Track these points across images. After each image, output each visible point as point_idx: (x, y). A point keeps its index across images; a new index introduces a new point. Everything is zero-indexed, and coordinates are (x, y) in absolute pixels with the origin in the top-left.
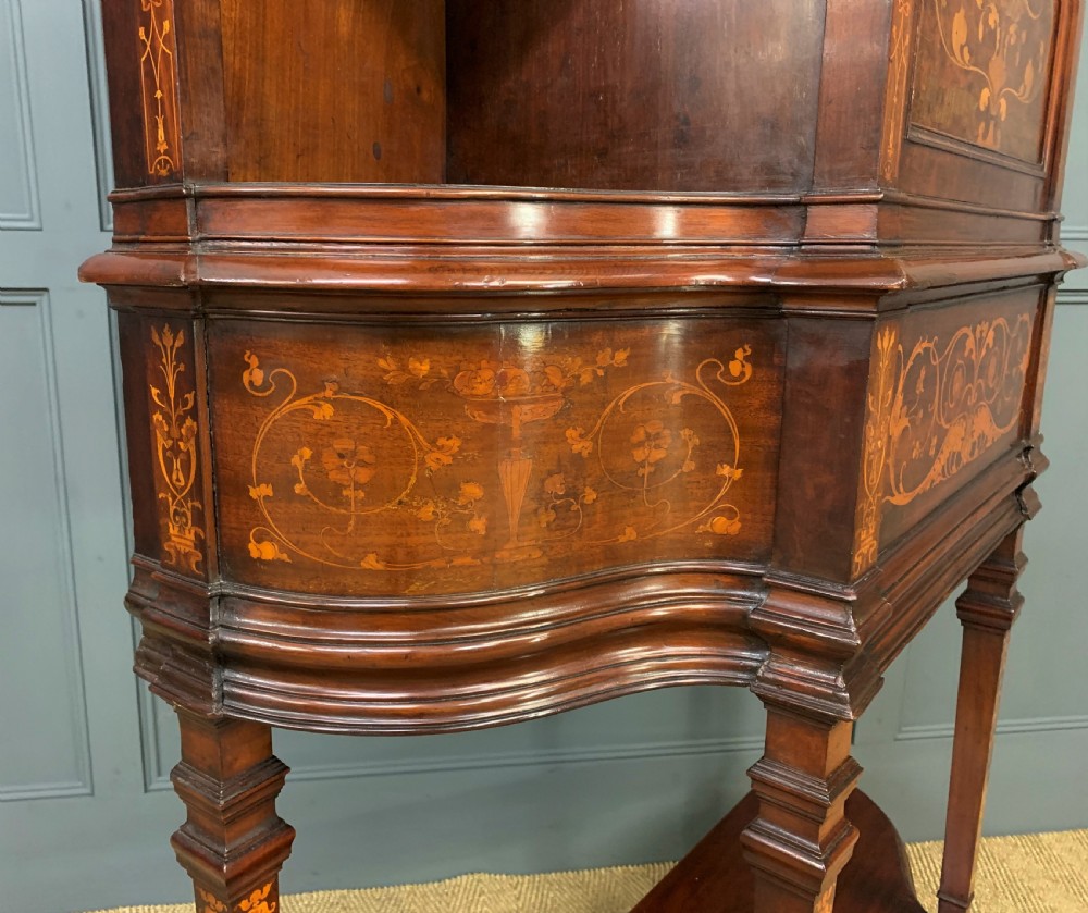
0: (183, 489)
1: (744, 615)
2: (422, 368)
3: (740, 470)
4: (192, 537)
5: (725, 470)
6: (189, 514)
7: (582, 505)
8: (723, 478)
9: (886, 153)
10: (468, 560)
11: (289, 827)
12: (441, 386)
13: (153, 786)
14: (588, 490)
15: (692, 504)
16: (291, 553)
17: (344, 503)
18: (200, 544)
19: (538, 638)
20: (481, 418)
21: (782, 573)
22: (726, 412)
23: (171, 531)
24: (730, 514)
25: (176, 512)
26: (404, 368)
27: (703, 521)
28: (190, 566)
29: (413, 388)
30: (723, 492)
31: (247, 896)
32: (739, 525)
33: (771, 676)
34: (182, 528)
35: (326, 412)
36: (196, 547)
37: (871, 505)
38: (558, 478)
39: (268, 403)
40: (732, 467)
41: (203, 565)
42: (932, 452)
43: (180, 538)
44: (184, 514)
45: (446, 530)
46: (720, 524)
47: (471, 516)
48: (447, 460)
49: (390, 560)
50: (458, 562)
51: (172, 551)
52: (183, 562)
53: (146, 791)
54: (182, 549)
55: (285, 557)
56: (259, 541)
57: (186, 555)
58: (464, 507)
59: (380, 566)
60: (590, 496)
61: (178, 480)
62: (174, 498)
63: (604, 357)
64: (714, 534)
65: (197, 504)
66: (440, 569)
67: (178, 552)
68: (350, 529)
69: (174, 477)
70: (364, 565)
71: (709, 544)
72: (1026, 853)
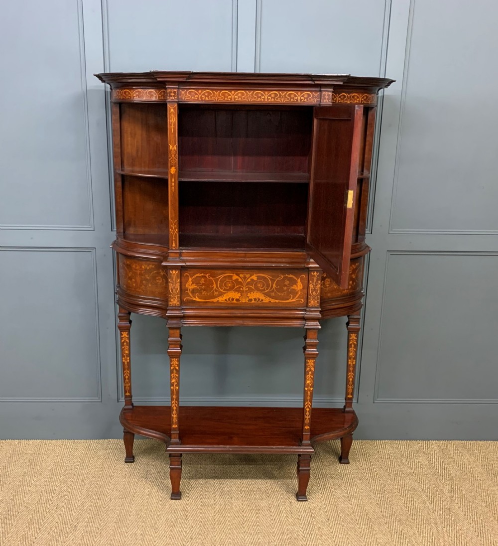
13: (120, 401)
53: (118, 402)
72: (421, 446)
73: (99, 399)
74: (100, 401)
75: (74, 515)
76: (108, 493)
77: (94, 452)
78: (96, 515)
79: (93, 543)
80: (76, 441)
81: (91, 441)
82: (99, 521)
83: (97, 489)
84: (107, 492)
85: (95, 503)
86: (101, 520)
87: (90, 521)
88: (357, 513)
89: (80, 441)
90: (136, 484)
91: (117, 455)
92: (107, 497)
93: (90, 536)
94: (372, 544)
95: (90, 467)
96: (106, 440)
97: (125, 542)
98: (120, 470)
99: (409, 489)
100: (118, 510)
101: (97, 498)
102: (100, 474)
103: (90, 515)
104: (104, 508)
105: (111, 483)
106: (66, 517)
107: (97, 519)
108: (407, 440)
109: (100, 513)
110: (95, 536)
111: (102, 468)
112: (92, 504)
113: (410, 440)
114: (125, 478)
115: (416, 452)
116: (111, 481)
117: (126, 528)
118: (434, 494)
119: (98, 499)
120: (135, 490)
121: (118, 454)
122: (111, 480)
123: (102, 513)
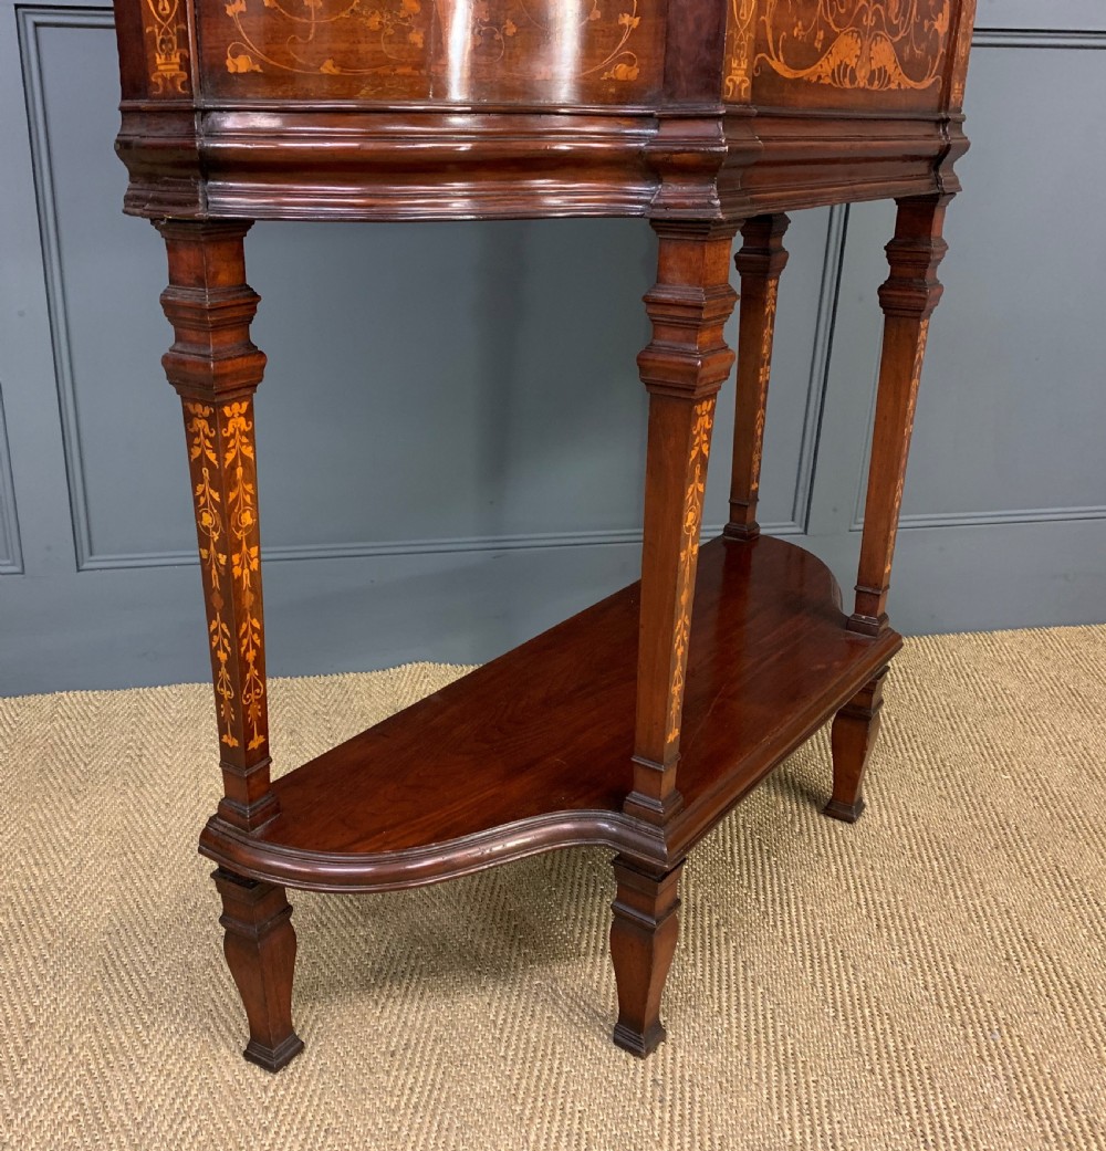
0: (169, 16)
1: (640, 152)
3: (638, 19)
4: (178, 60)
5: (626, 19)
6: (175, 38)
7: (504, 35)
8: (623, 26)
10: (408, 70)
11: (261, 352)
14: (509, 23)
15: (599, 52)
16: (263, 64)
17: (306, 13)
18: (185, 64)
19: (465, 147)
21: (670, 106)
23: (158, 61)
24: (630, 61)
25: (163, 41)
27: (607, 68)
28: (175, 88)
30: (624, 40)
31: (230, 403)
32: (638, 71)
33: (661, 201)
34: (168, 55)
36: (181, 69)
37: (741, 39)
38: (482, 5)
40: (631, 16)
41: (187, 84)
42: (818, 45)
43: (165, 65)
44: (170, 41)
45: (390, 39)
46: (622, 71)
47: (411, 29)
49: (342, 65)
50: (400, 71)
51: (160, 81)
52: (169, 86)
53: (79, 570)
54: (168, 75)
55: (257, 68)
56: (235, 56)
57: (173, 80)
58: (405, 20)
59: (335, 71)
60: (511, 30)
61: (164, 9)
62: (160, 27)
64: (617, 81)
65: (182, 26)
66: (386, 76)
67: (164, 79)
68: (311, 37)
69: (160, 7)
70: (324, 70)
71: (612, 90)
72: (978, 645)
73: (13, 564)
74: (17, 569)
76: (70, 845)
77: (12, 729)
78: (34, 915)
79: (30, 1011)
82: (48, 936)
83: (30, 833)
84: (67, 840)
85: (27, 879)
86: (52, 932)
87: (11, 938)
88: (895, 829)
90: (163, 806)
91: (89, 732)
92: (66, 856)
93: (17, 990)
94: (988, 911)
96: (49, 696)
97: (150, 995)
98: (107, 773)
99: (1009, 751)
100: (111, 892)
101: (32, 861)
102: (39, 789)
103: (12, 920)
104: (60, 890)
105: (76, 812)
107: (36, 930)
108: (933, 634)
109: (46, 910)
110: (35, 986)
111: (42, 770)
112: (16, 882)
113: (941, 633)
114: (124, 793)
115: (972, 661)
116: (76, 808)
117: (148, 947)
118: (1085, 758)
119: (37, 864)
120: (164, 825)
121: (93, 731)
122: (78, 802)
123: (53, 906)
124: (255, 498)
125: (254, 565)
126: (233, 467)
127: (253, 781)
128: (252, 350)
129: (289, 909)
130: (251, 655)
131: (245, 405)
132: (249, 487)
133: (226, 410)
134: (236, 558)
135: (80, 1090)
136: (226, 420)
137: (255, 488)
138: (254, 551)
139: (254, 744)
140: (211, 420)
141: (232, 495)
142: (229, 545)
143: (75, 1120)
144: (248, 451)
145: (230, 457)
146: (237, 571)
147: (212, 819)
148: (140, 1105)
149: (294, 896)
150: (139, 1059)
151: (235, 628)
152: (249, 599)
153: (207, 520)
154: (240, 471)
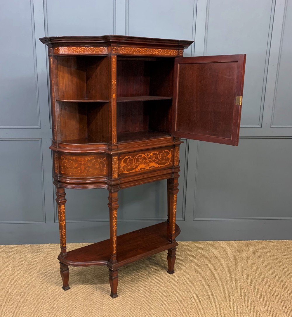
2: (74, 158)
5: (105, 168)
9: (113, 142)
12: (76, 160)
15: (102, 171)
16: (64, 173)
17: (68, 169)
20: (79, 162)
21: (109, 178)
22: (104, 163)
26: (73, 158)
27: (103, 173)
29: (74, 159)
30: (105, 170)
31: (62, 205)
35: (67, 161)
37: (115, 172)
38: (87, 168)
39: (63, 160)
41: (58, 173)
42: (134, 168)
45: (77, 172)
46: (105, 173)
47: (79, 171)
48: (76, 166)
50: (78, 174)
56: (62, 172)
59: (71, 174)
63: (91, 157)
65: (58, 168)
66: (76, 175)
68: (69, 171)
71: (104, 175)
75: (33, 280)
79: (44, 293)
80: (32, 245)
81: (40, 245)
89: (34, 245)
95: (40, 257)
102: (46, 261)
106: (29, 281)
112: (42, 275)
119: (46, 272)
124: (65, 216)
125: (65, 223)
126: (62, 212)
127: (64, 250)
128: (65, 199)
129: (69, 268)
130: (64, 234)
131: (64, 205)
132: (64, 214)
133: (61, 206)
134: (62, 223)
135: (51, 303)
136: (61, 207)
137: (65, 214)
138: (65, 222)
139: (64, 245)
140: (59, 207)
141: (62, 215)
142: (61, 221)
143: (50, 307)
144: (64, 210)
145: (62, 211)
146: (62, 224)
147: (59, 255)
148: (58, 306)
149: (69, 267)
150: (59, 300)
151: (62, 231)
152: (64, 228)
153: (59, 218)
154: (63, 213)
